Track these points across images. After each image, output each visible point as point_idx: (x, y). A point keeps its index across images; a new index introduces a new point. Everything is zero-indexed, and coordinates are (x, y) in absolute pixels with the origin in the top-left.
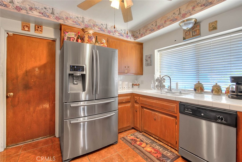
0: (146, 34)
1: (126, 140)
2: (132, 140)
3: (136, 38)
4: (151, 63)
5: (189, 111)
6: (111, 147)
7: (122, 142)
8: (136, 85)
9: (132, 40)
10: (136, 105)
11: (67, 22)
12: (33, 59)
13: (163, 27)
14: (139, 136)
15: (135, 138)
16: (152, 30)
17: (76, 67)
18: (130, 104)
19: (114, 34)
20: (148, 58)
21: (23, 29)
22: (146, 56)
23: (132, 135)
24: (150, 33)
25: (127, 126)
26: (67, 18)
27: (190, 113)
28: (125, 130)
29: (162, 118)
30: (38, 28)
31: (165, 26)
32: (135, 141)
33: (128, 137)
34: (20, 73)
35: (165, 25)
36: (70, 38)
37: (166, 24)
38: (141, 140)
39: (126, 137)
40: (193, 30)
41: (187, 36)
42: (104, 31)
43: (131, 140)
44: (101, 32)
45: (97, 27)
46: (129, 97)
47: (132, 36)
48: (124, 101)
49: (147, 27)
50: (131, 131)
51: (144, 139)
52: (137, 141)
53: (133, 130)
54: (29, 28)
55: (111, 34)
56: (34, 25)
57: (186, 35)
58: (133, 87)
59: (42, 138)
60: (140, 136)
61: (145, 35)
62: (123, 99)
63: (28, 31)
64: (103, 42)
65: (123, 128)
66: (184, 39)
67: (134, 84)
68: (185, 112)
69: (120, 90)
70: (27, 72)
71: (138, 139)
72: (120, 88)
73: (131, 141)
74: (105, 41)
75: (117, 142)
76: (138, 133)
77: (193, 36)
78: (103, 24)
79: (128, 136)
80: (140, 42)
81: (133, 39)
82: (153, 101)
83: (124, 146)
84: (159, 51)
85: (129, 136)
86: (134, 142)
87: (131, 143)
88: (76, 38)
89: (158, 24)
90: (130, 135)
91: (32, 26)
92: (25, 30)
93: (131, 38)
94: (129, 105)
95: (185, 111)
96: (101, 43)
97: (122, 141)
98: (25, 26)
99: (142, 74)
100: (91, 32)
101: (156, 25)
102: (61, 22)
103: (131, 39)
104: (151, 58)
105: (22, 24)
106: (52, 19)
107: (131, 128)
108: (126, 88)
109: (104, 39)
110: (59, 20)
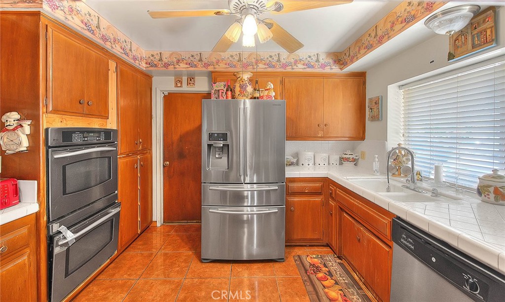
0: (359, 55)
1: (301, 262)
2: (313, 265)
3: (343, 66)
4: (379, 116)
5: (409, 242)
6: (271, 264)
7: (293, 263)
8: (347, 160)
9: (336, 69)
10: (332, 203)
11: (218, 67)
12: (187, 121)
13: (389, 38)
14: (331, 264)
15: (319, 265)
16: (370, 48)
17: (216, 135)
18: (320, 198)
19: (293, 69)
20: (374, 104)
21: (176, 86)
22: (371, 100)
23: (319, 256)
24: (365, 54)
25: (312, 237)
26: (218, 62)
27: (409, 248)
28: (311, 244)
29: (369, 241)
30: (191, 80)
31: (392, 37)
32: (317, 269)
33: (309, 259)
34: (175, 138)
35: (392, 33)
36: (219, 90)
37: (394, 30)
38: (329, 272)
39: (304, 258)
40: (475, 32)
41: (459, 49)
42: (274, 67)
43: (311, 265)
44: (270, 70)
45: (262, 63)
46: (318, 185)
47: (335, 62)
48: (306, 191)
49: (361, 40)
50: (321, 249)
51: (338, 273)
52: (319, 271)
53: (328, 249)
54: (181, 84)
55: (289, 69)
56: (186, 77)
57: (456, 47)
58: (341, 164)
59: (196, 222)
60: (333, 264)
61: (357, 59)
62: (305, 186)
63: (180, 87)
64: (268, 88)
65: (304, 240)
66: (451, 56)
67: (344, 157)
68: (402, 242)
69: (309, 169)
70: (181, 137)
71: (324, 269)
72: (309, 165)
73: (308, 267)
74: (272, 85)
75: (283, 259)
76: (333, 257)
77: (474, 47)
78: (273, 54)
79: (309, 257)
80: (356, 71)
81: (337, 67)
82: (353, 200)
83: (292, 270)
84: (400, 87)
85: (311, 258)
86: (314, 270)
87: (306, 271)
88: (225, 89)
89: (380, 33)
90: (314, 256)
91: (185, 79)
92: (178, 87)
93: (334, 67)
94: (318, 199)
95: (402, 240)
96: (266, 90)
97: (293, 261)
98: (178, 82)
99: (363, 138)
100: (246, 77)
101: (376, 35)
102: (211, 69)
103: (331, 69)
104: (379, 103)
105: (175, 79)
106: (200, 68)
107: (325, 244)
108: (322, 164)
109: (270, 83)
110: (209, 67)
